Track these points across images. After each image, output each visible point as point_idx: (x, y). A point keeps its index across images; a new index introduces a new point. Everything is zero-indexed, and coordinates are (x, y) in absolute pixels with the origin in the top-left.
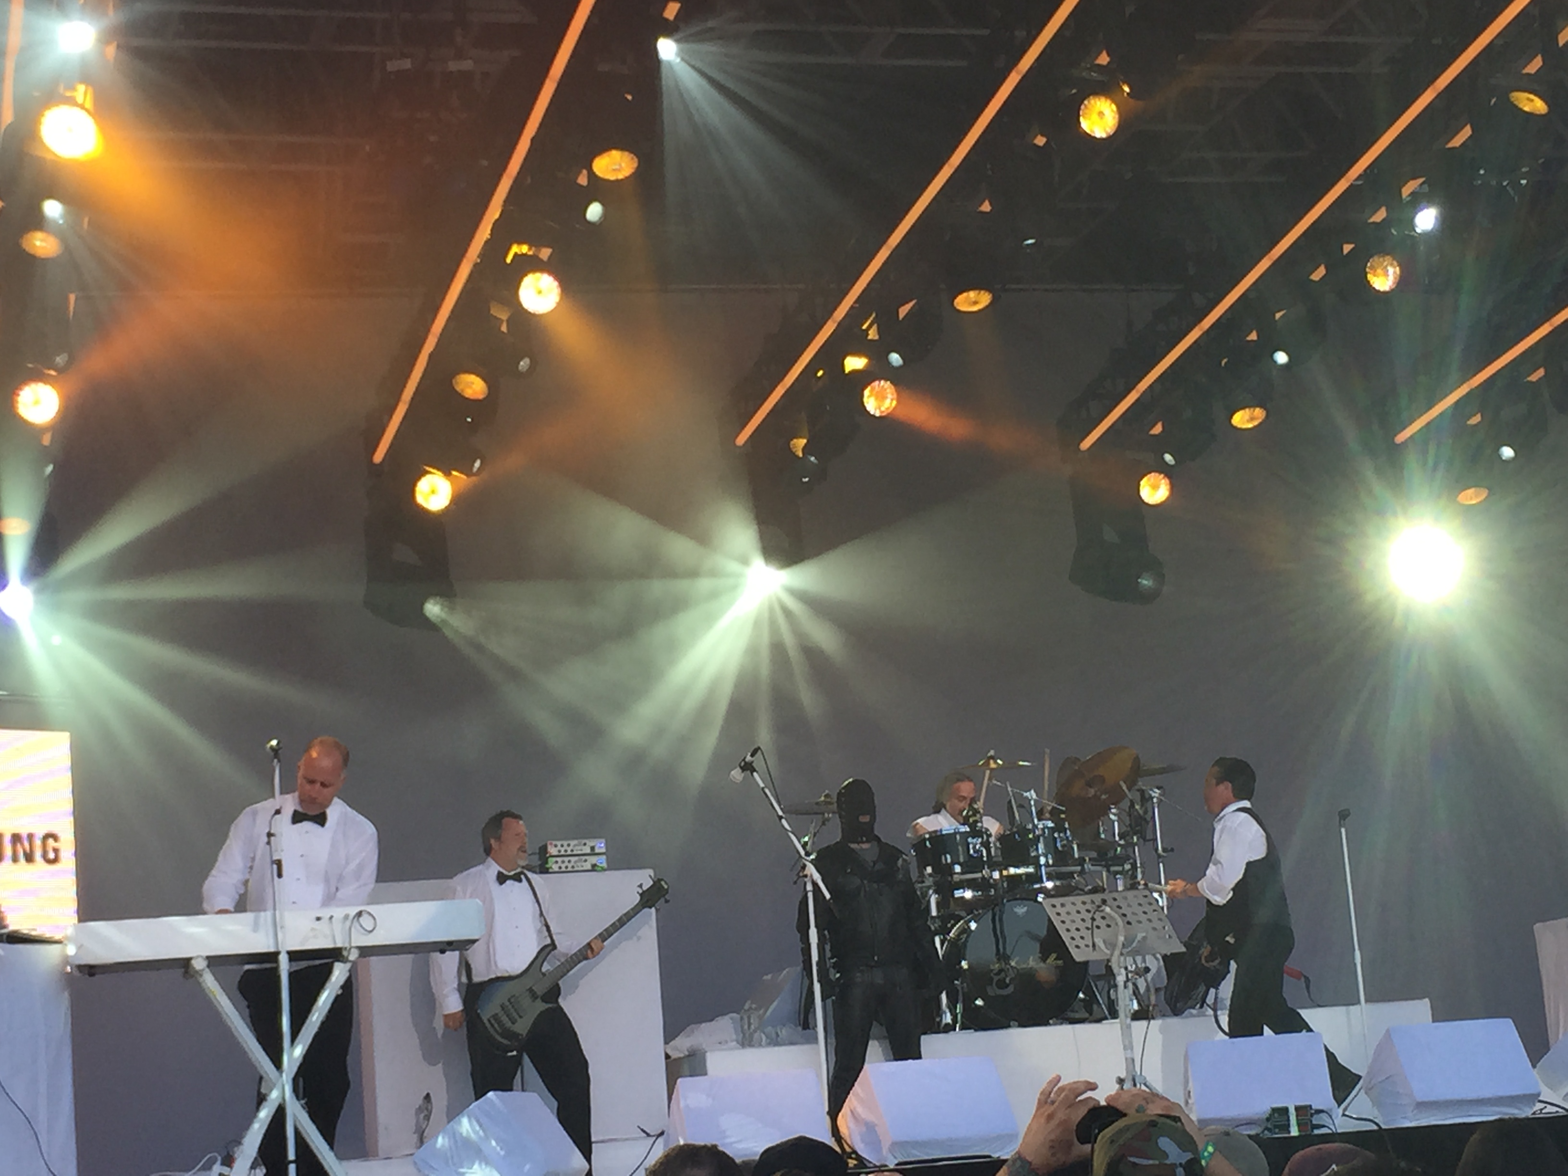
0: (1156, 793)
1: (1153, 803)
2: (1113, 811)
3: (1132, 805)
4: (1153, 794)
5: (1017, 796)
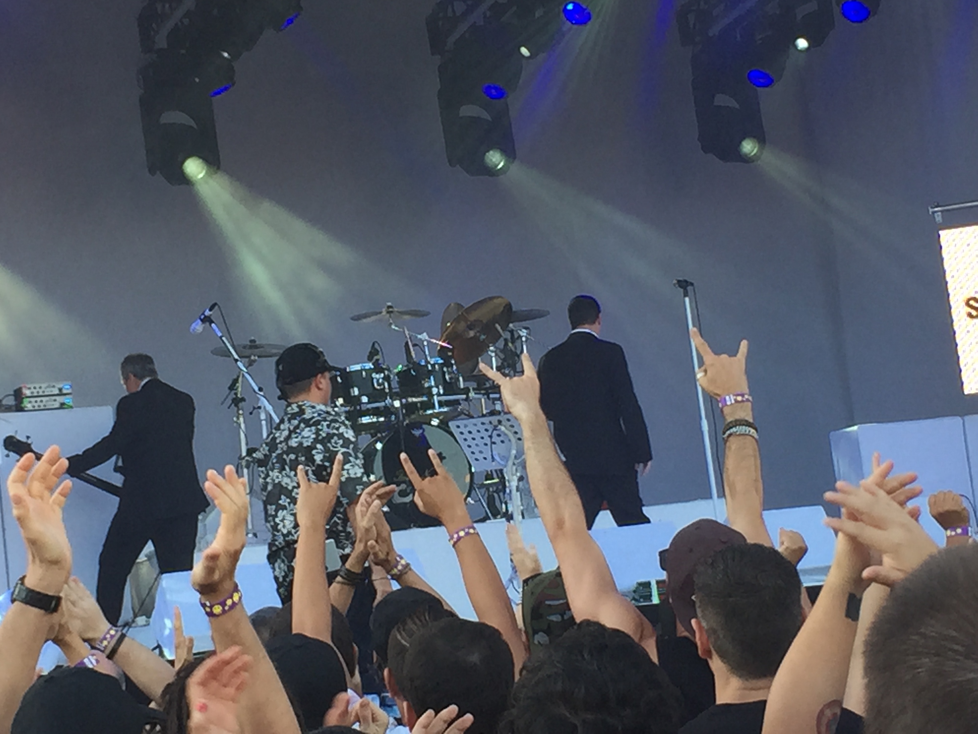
0: (523, 333)
1: (522, 341)
2: (492, 348)
3: (506, 344)
4: (521, 334)
5: (412, 338)
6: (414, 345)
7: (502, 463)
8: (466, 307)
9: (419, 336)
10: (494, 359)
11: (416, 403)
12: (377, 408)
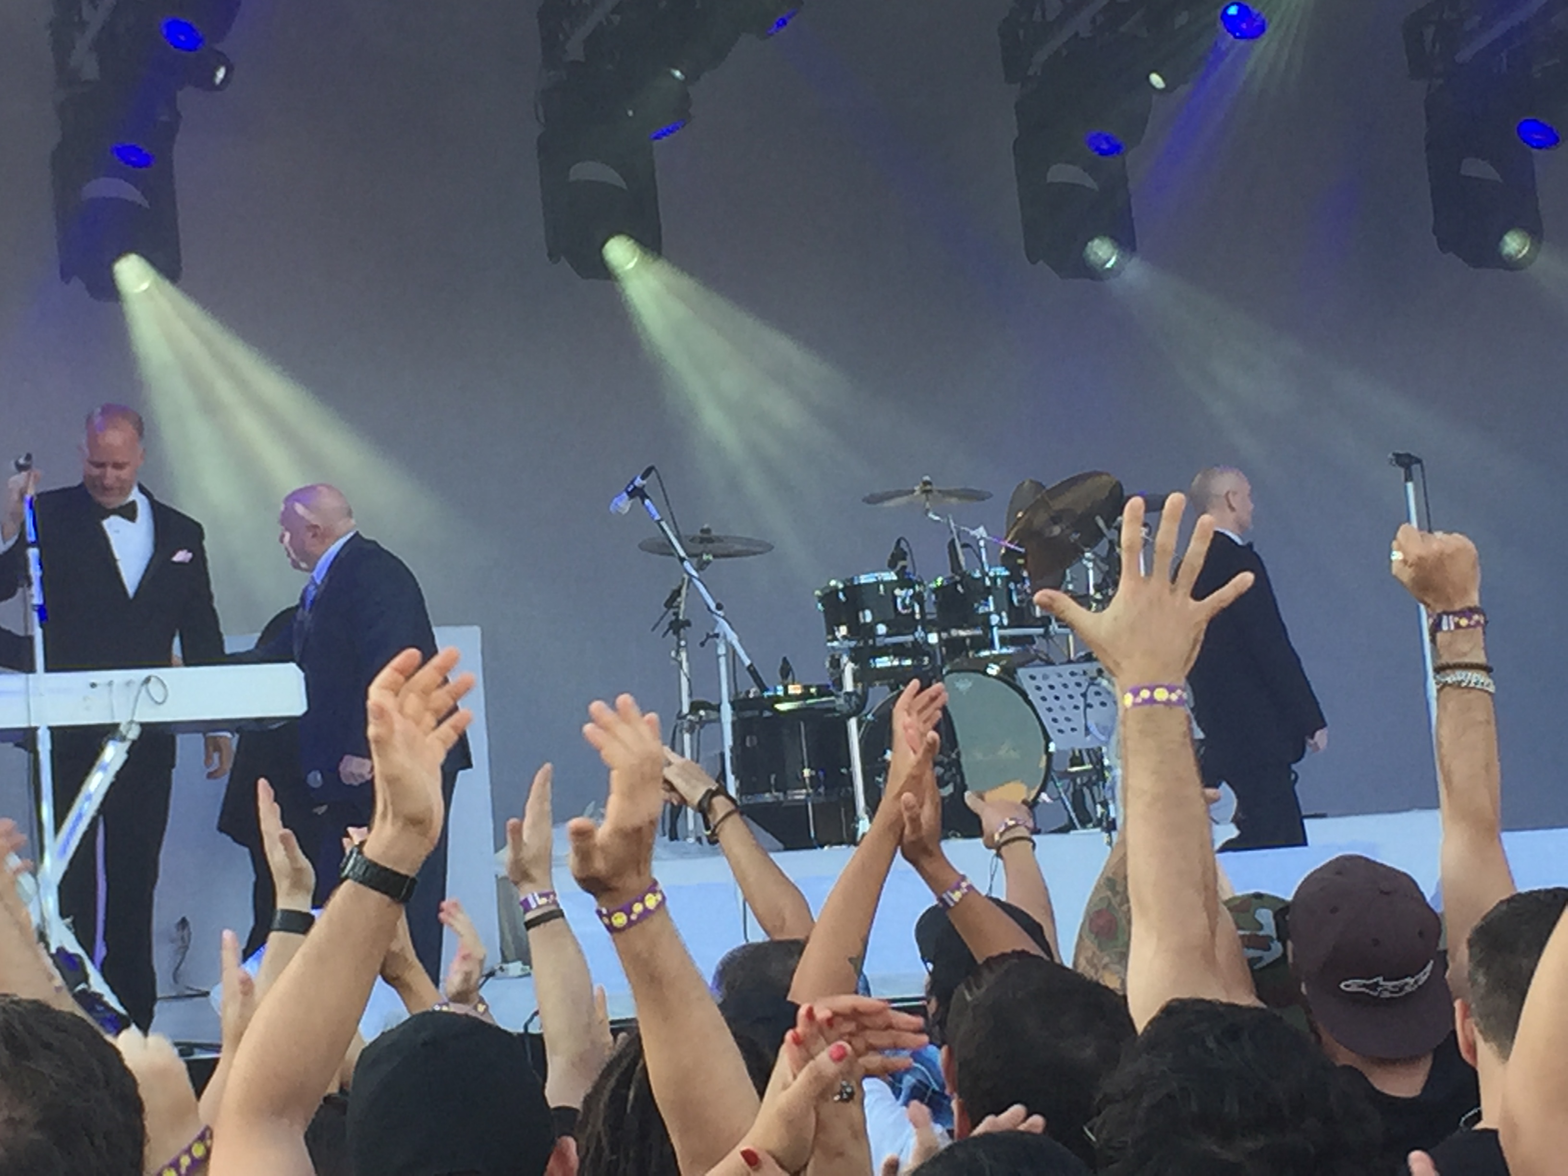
2: (1088, 555)
3: (1111, 549)
5: (961, 535)
6: (964, 546)
7: (1103, 738)
8: (1049, 487)
9: (972, 533)
10: (1091, 573)
11: (964, 639)
12: (901, 645)
